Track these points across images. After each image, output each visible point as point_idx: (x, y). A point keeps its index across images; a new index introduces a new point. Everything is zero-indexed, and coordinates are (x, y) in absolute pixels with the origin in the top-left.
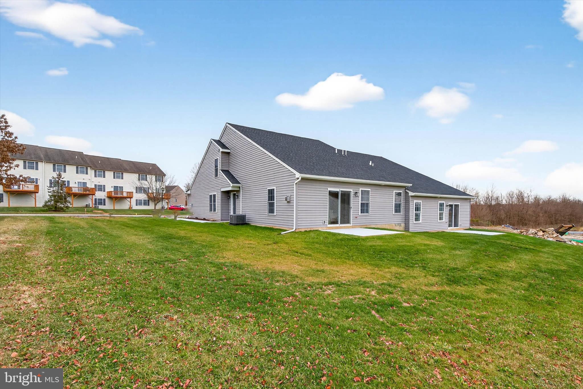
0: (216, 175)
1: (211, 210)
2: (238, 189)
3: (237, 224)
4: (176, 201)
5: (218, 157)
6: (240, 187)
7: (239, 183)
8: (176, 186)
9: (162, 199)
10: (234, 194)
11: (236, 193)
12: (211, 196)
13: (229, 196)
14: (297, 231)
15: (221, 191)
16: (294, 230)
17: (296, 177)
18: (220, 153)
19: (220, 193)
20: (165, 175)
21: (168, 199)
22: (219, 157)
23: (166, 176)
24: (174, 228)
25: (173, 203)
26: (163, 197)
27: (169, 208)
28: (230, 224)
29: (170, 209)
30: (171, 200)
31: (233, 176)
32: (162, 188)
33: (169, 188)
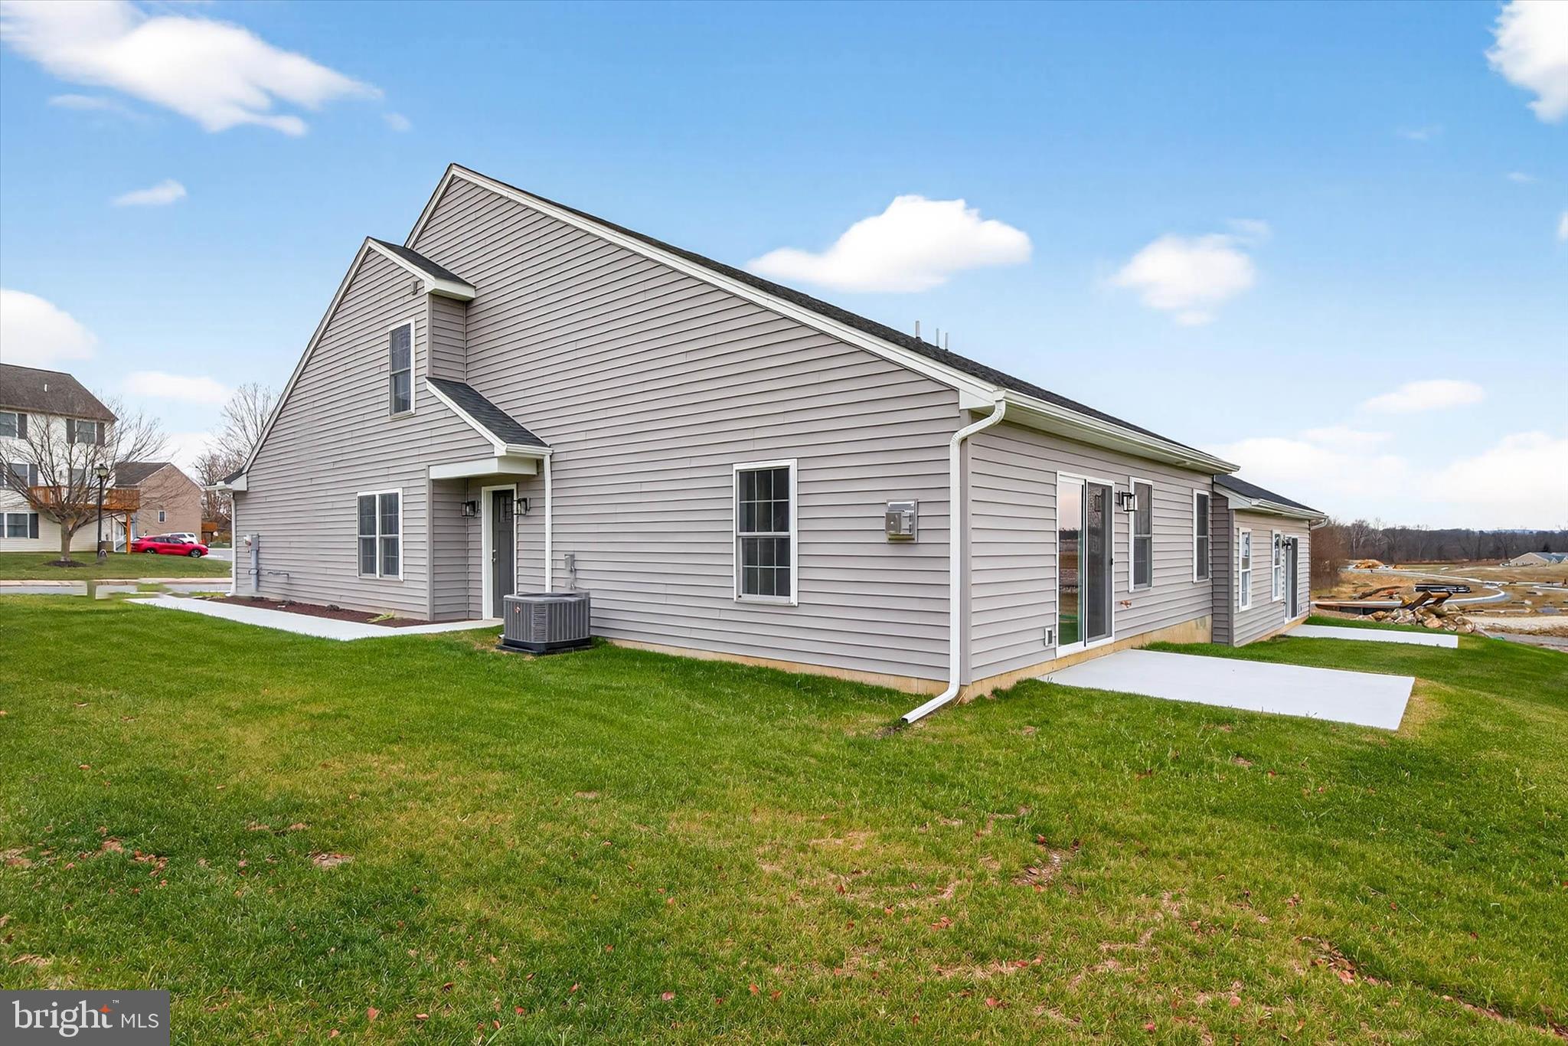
0: (401, 404)
1: (368, 567)
2: (531, 471)
3: (551, 649)
4: (162, 519)
5: (412, 321)
6: (539, 463)
7: (539, 443)
8: (159, 466)
9: (100, 512)
10: (495, 493)
11: (513, 487)
12: (366, 504)
13: (474, 506)
14: (970, 695)
15: (432, 477)
16: (951, 693)
17: (964, 404)
18: (426, 299)
19: (425, 490)
20: (112, 419)
21: (127, 511)
22: (418, 319)
23: (117, 424)
24: (182, 695)
25: (148, 527)
26: (105, 502)
27: (130, 547)
28: (509, 644)
29: (138, 548)
30: (141, 514)
31: (493, 408)
32: (97, 465)
33: (131, 473)
